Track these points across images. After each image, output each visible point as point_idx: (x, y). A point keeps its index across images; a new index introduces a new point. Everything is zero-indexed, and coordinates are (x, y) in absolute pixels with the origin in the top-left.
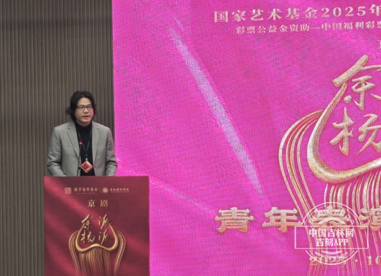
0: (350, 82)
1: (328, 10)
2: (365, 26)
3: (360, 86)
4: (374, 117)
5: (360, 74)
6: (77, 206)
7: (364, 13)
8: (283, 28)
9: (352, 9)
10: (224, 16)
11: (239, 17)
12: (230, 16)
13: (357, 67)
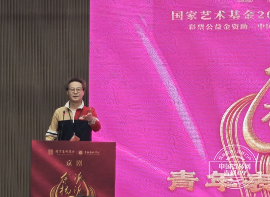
1: (262, 13)
8: (227, 27)
10: (180, 15)
11: (191, 16)
12: (185, 16)
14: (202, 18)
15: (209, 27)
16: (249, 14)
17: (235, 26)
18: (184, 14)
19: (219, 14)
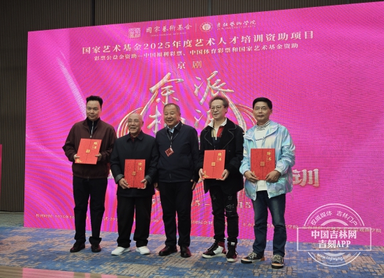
0: (159, 90)
1: (147, 45)
2: (169, 54)
3: (165, 92)
5: (165, 84)
7: (169, 46)
8: (122, 57)
9: (162, 44)
10: (88, 50)
11: (96, 50)
12: (92, 50)
13: (165, 80)
14: (104, 51)
15: (109, 58)
16: (138, 47)
17: (127, 57)
18: (91, 49)
19: (116, 48)
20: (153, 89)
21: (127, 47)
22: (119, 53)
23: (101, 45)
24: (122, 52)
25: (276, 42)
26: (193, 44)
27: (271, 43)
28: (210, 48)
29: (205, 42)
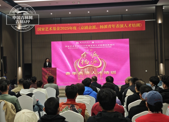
0: (83, 55)
2: (85, 48)
3: (85, 56)
4: (86, 60)
5: (85, 54)
6: (47, 72)
7: (85, 46)
9: (83, 46)
10: (67, 46)
13: (84, 53)
14: (70, 47)
15: (72, 48)
16: (78, 46)
20: (82, 55)
21: (76, 46)
22: (74, 47)
23: (70, 45)
24: (75, 47)
25: (107, 46)
26: (90, 46)
27: (106, 46)
28: (94, 47)
29: (93, 46)
